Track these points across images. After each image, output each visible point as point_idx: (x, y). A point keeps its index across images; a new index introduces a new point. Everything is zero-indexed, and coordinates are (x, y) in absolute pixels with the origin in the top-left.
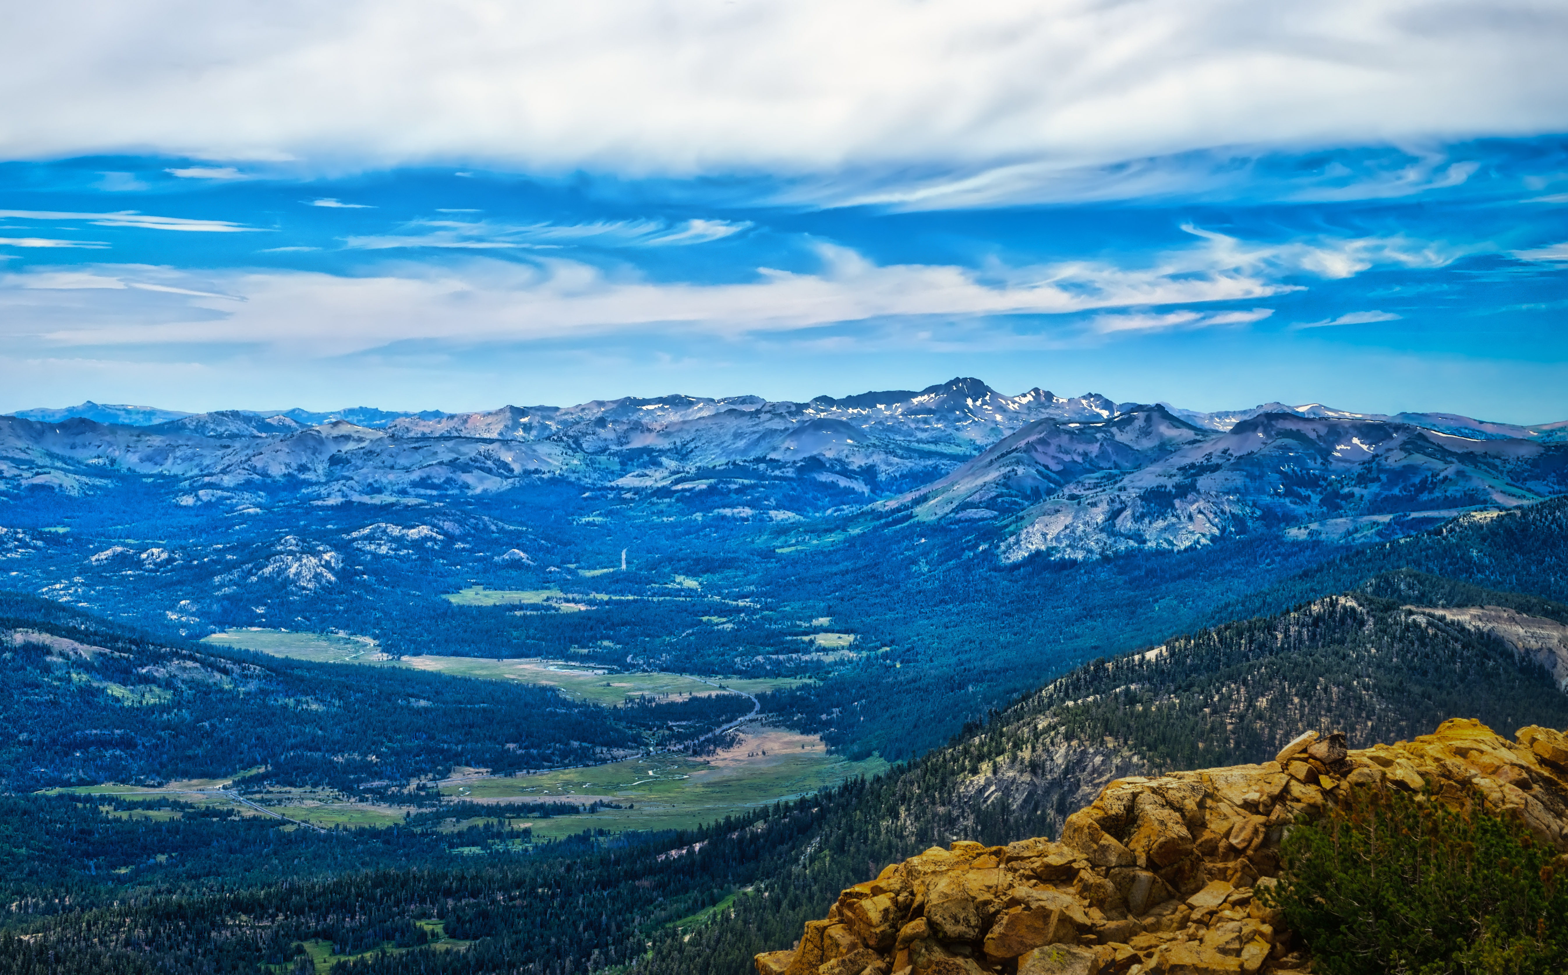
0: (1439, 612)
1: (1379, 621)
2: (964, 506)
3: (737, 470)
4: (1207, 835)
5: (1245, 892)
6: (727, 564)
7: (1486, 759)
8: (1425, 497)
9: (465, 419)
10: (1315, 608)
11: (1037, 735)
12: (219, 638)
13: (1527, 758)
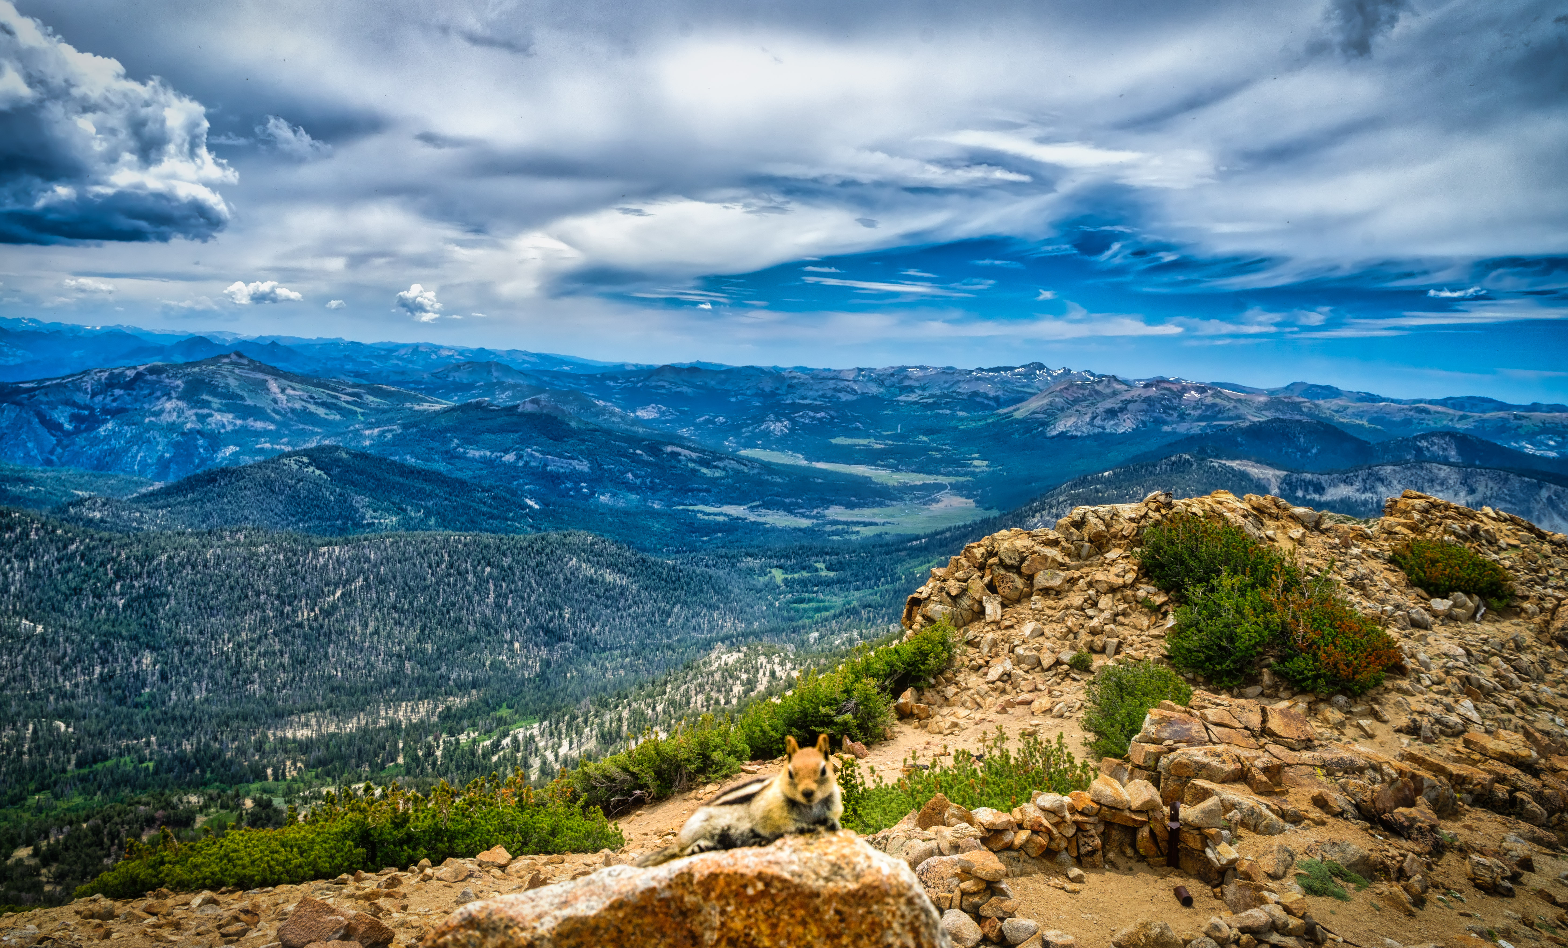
0: (1223, 462)
1: (1199, 464)
2: (1034, 413)
3: (945, 396)
4: (1113, 530)
5: (1128, 553)
6: (939, 431)
7: (1230, 506)
8: (1220, 416)
9: (840, 372)
10: (1173, 459)
11: (1059, 504)
12: (743, 452)
13: (1247, 506)
